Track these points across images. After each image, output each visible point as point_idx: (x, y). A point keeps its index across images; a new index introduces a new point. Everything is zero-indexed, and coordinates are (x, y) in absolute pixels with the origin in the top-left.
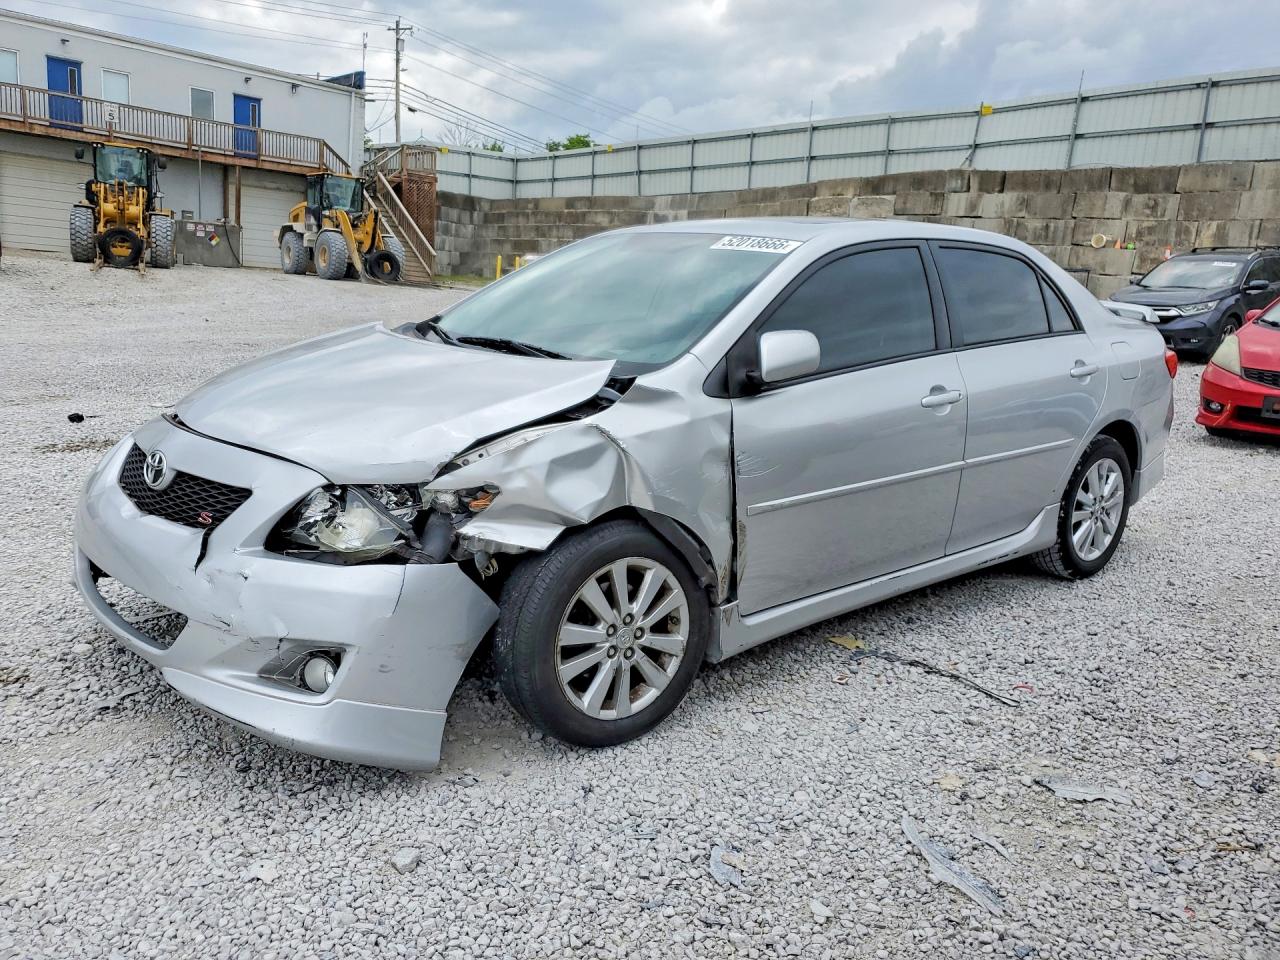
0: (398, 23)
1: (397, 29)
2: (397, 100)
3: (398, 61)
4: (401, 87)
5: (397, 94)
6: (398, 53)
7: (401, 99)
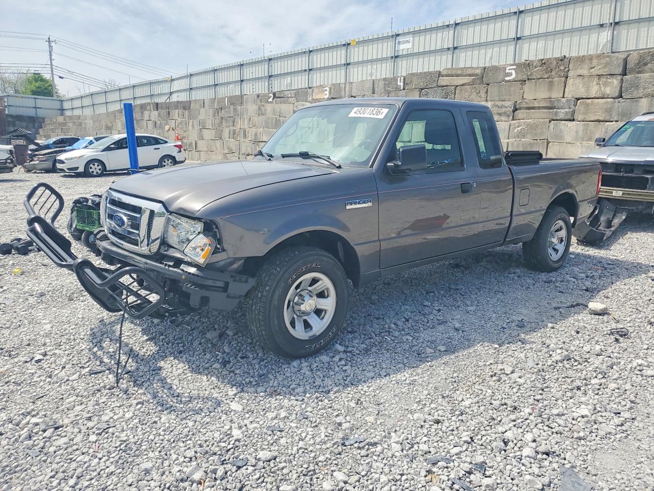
0: (49, 38)
1: (49, 41)
2: (52, 74)
3: (51, 55)
4: (54, 67)
5: (52, 71)
6: (50, 52)
7: (54, 73)
